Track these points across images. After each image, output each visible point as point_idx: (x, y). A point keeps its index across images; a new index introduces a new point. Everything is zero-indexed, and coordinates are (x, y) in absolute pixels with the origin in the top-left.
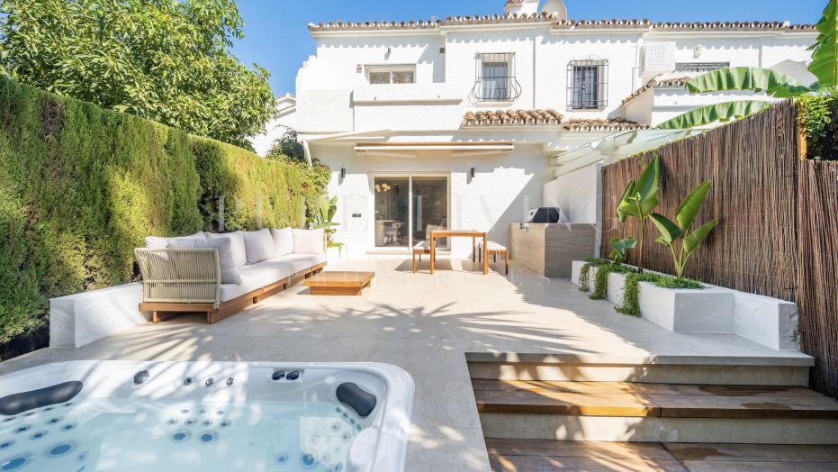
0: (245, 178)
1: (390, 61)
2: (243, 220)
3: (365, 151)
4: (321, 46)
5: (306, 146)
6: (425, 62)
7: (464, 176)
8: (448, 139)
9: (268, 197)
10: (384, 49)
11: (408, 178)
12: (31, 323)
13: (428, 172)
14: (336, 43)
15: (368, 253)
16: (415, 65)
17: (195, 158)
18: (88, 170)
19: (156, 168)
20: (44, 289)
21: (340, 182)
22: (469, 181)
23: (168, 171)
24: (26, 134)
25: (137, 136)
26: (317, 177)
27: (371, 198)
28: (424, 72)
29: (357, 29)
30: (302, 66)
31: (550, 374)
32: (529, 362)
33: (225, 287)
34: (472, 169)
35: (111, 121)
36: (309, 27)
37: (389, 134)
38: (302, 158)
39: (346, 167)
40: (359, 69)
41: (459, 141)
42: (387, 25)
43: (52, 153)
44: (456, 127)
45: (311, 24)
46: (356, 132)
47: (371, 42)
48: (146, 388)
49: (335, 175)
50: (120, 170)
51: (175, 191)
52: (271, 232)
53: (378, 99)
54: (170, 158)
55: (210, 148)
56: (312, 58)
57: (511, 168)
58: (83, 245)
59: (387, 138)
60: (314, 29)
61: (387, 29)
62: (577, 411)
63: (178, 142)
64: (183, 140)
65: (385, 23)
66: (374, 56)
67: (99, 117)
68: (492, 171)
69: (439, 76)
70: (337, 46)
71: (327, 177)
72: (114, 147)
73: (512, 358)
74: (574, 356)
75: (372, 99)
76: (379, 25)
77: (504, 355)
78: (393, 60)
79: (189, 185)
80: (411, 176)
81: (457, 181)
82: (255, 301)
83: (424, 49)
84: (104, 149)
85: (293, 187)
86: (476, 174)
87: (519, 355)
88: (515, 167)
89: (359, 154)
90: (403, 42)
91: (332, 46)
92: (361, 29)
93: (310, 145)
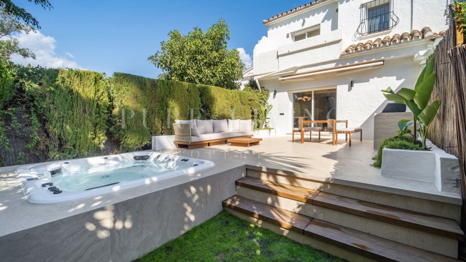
0: (219, 99)
1: (305, 27)
2: (217, 116)
3: (284, 80)
4: (269, 30)
5: (257, 81)
6: (326, 21)
7: (346, 86)
8: (333, 65)
9: (230, 106)
10: (301, 21)
11: (311, 92)
12: (148, 142)
13: (322, 87)
14: (276, 26)
15: (287, 134)
16: (319, 24)
17: (200, 93)
18: (163, 100)
19: (183, 98)
20: (151, 133)
21: (274, 97)
22: (350, 90)
23: (188, 98)
24: (148, 91)
25: (177, 88)
26: (262, 96)
27: (291, 104)
28: (326, 27)
29: (286, 15)
30: (257, 43)
31: (282, 180)
32: (272, 172)
33: (192, 137)
34: (352, 82)
35: (169, 84)
36: (263, 23)
37: (296, 69)
38: (257, 87)
39: (277, 90)
40: (288, 36)
41: (340, 65)
42: (302, 7)
43: (154, 96)
44: (337, 57)
45: (264, 21)
46: (279, 71)
47: (294, 20)
48: (159, 159)
49: (272, 94)
50: (172, 99)
51: (190, 105)
52: (227, 121)
53: (290, 51)
54: (189, 94)
55: (204, 89)
56: (264, 37)
57: (385, 78)
58: (161, 122)
59: (296, 71)
60: (266, 23)
61: (302, 9)
62: (275, 193)
63: (192, 88)
64: (194, 87)
65: (300, 7)
66: (296, 26)
67: (166, 83)
68: (368, 81)
69: (334, 27)
70: (277, 27)
71: (268, 95)
72: (170, 92)
73: (264, 169)
74: (292, 173)
75: (287, 52)
76: (297, 9)
77: (261, 168)
78: (307, 25)
79: (196, 103)
80: (313, 90)
81: (342, 90)
82: (209, 144)
83: (325, 13)
84: (167, 93)
85: (244, 102)
86: (355, 85)
87: (267, 169)
88: (387, 76)
89: (283, 82)
90: (312, 13)
91: (275, 28)
92: (289, 14)
93: (260, 81)
